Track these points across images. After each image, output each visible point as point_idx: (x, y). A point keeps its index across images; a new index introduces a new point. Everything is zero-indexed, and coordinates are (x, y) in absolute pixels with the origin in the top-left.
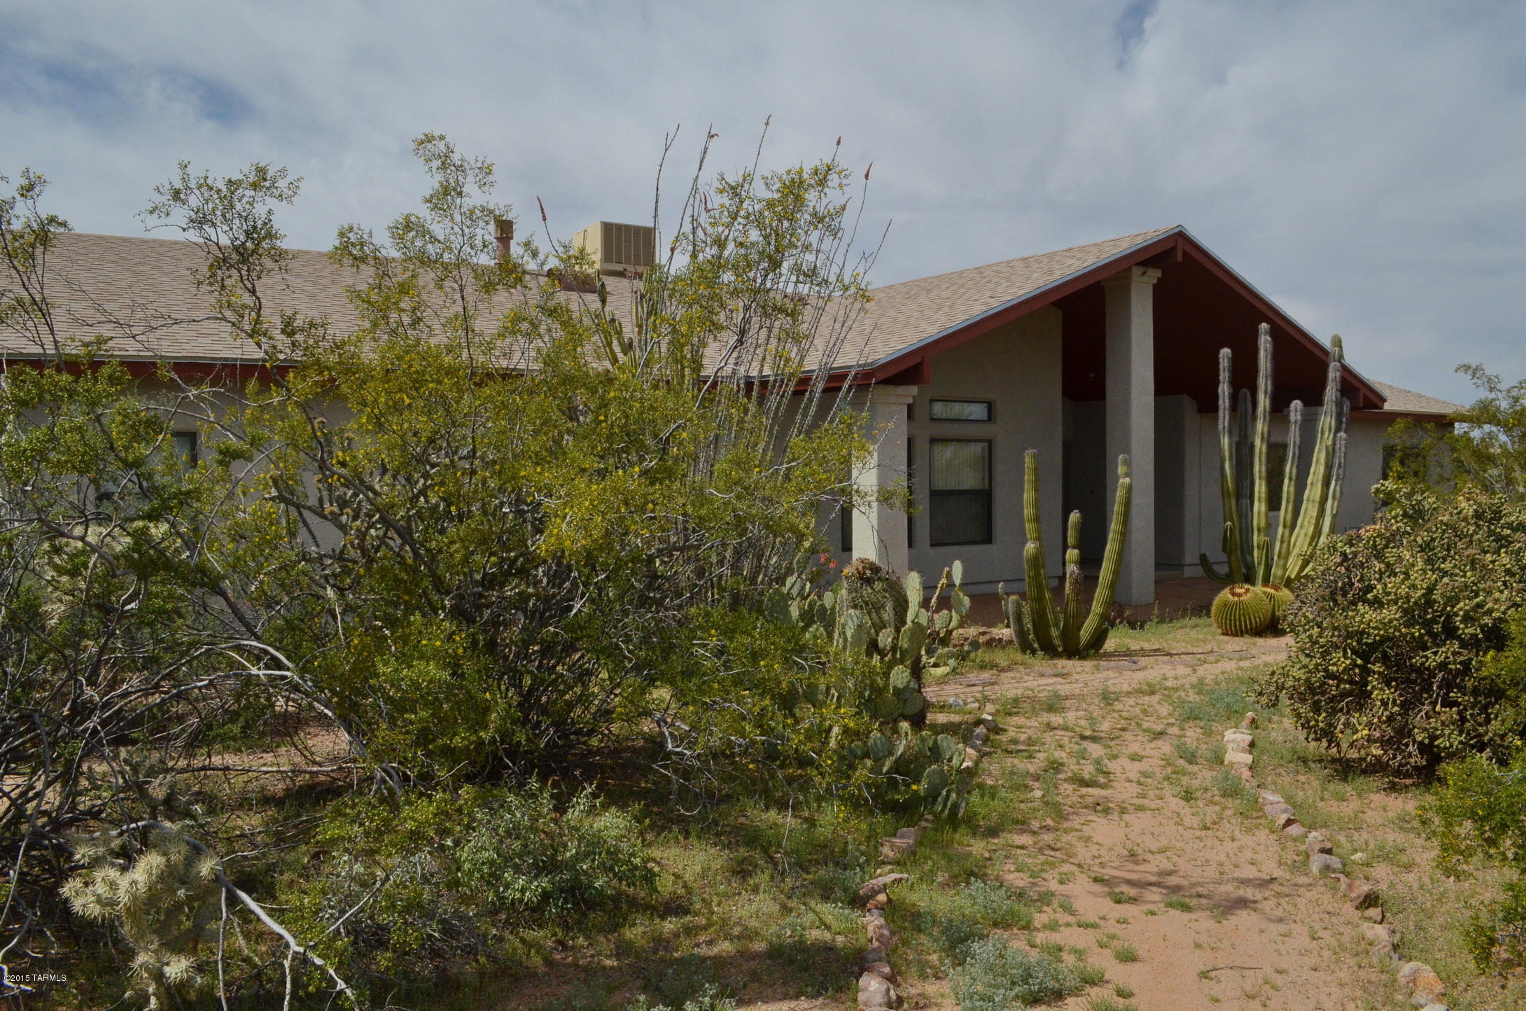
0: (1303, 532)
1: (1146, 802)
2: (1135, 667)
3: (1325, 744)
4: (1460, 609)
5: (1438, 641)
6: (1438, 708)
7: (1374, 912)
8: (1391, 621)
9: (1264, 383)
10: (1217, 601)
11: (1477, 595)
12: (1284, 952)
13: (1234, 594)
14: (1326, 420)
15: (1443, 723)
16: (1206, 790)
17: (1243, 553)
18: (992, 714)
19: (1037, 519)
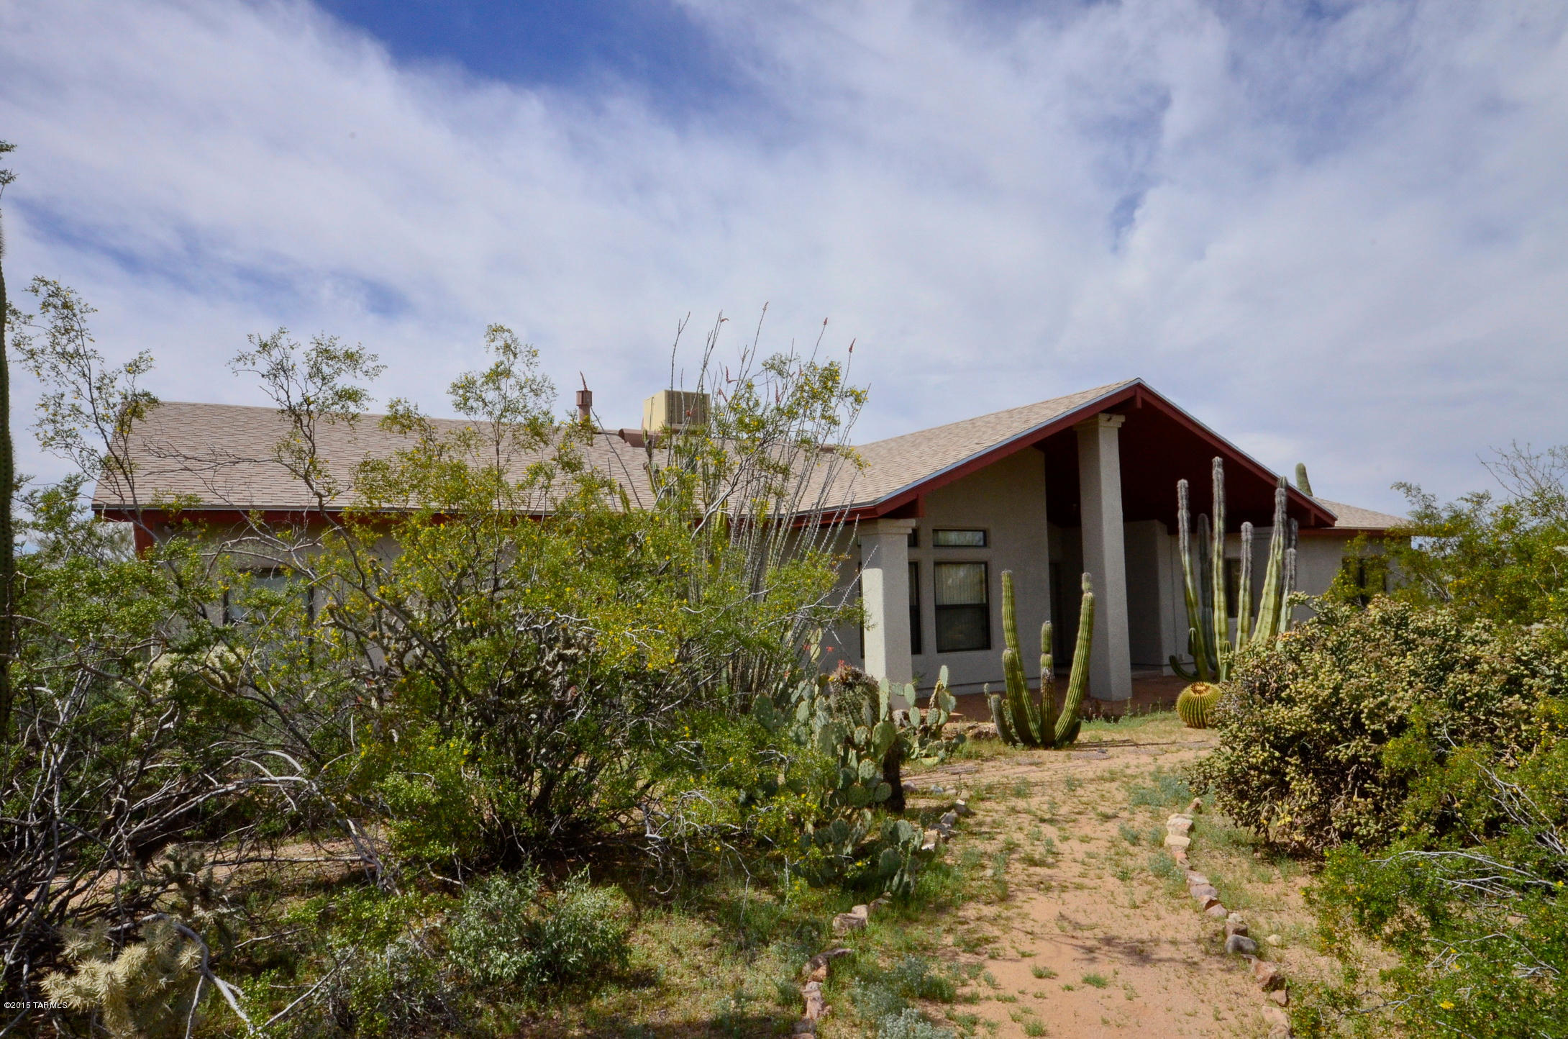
0: (1261, 635)
1: (1086, 881)
2: (1103, 756)
3: (1253, 828)
4: (1365, 707)
5: (1347, 736)
6: (1355, 798)
7: (1279, 995)
8: (1301, 718)
9: (1218, 509)
10: (1180, 698)
11: (1382, 694)
12: (1186, 1032)
13: (1195, 691)
14: (1277, 538)
15: (1359, 813)
16: (1143, 870)
17: (1208, 656)
18: (966, 800)
19: (1014, 629)
